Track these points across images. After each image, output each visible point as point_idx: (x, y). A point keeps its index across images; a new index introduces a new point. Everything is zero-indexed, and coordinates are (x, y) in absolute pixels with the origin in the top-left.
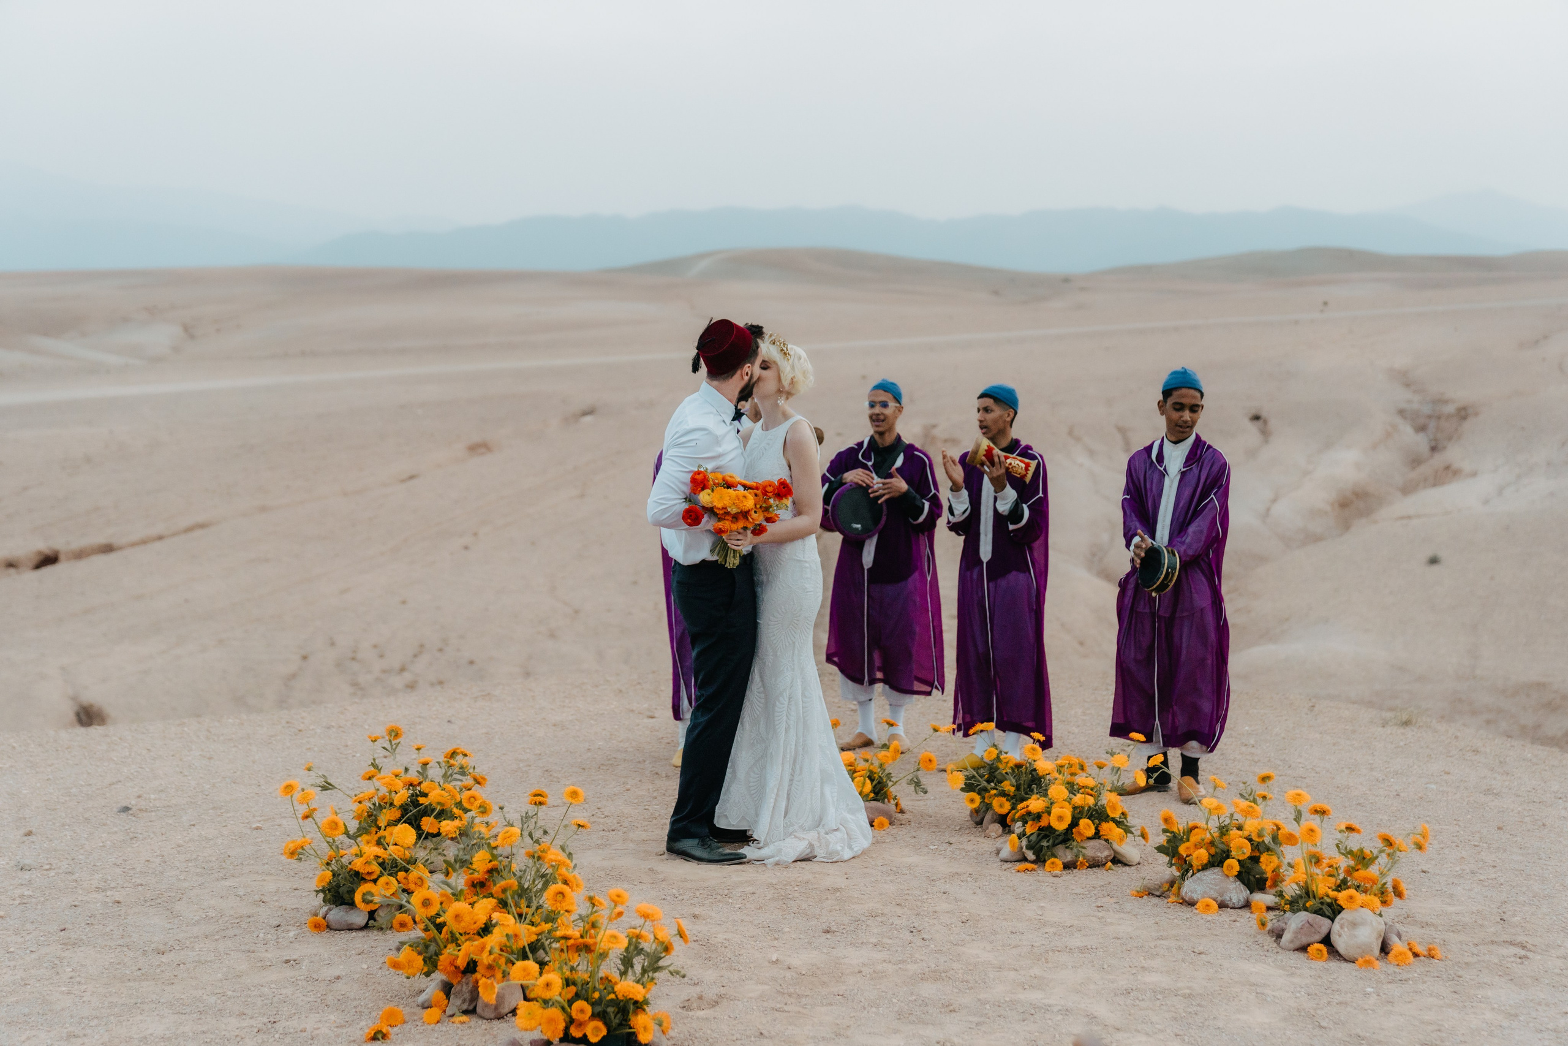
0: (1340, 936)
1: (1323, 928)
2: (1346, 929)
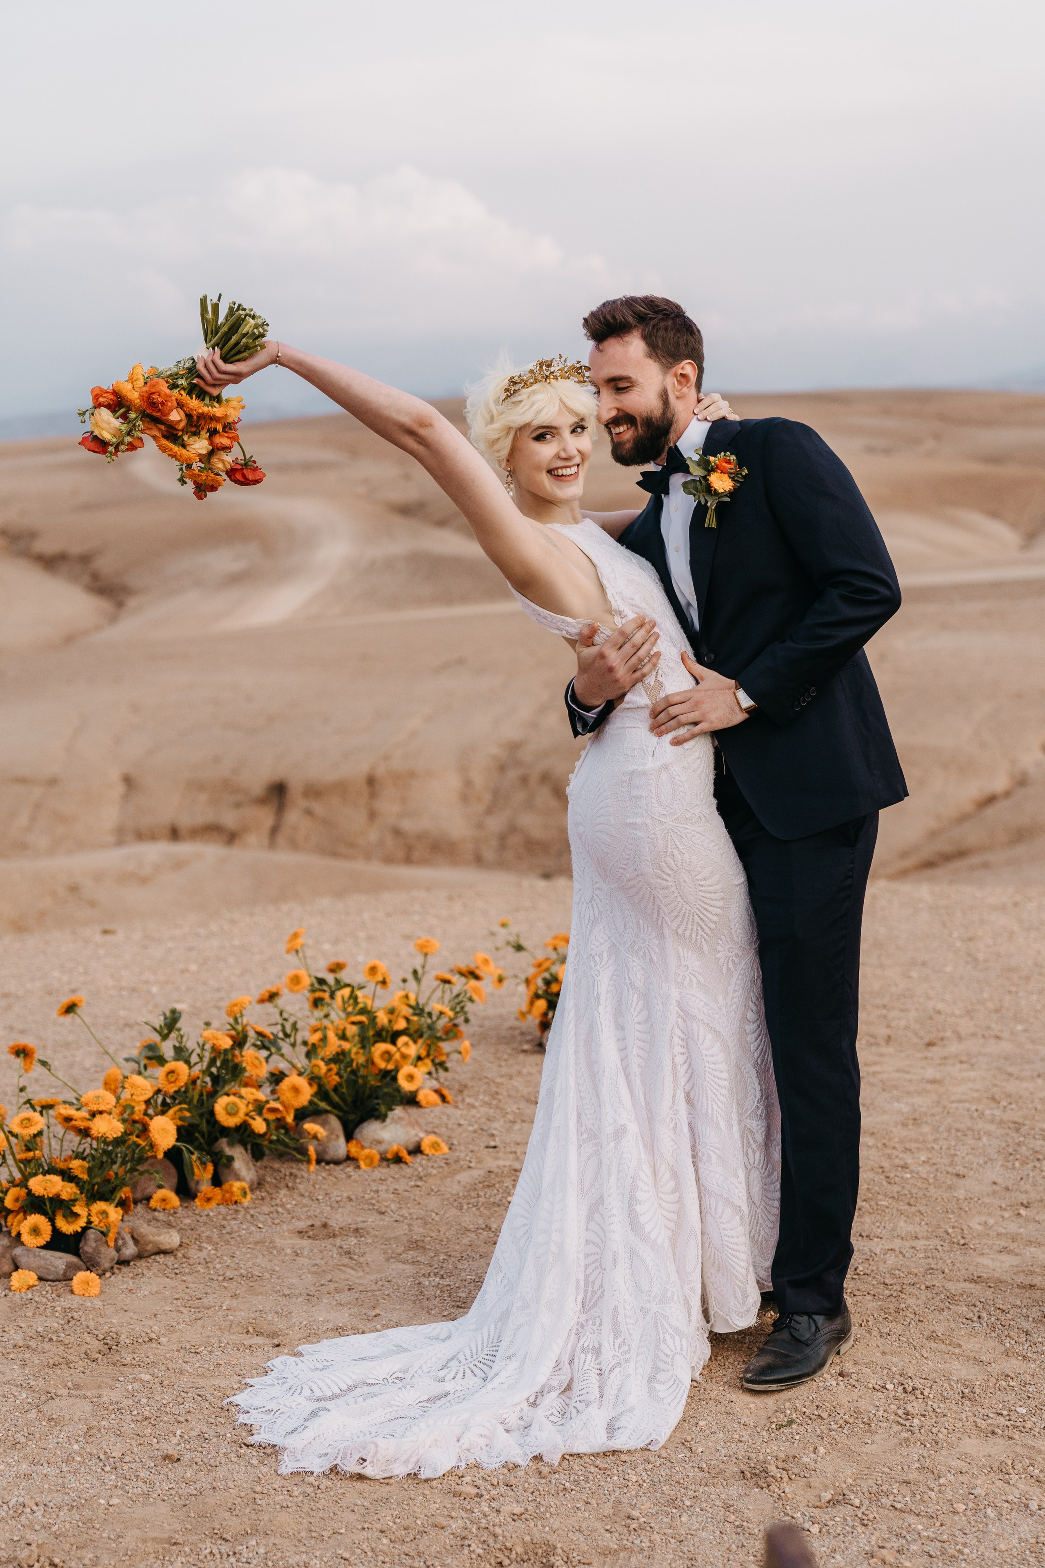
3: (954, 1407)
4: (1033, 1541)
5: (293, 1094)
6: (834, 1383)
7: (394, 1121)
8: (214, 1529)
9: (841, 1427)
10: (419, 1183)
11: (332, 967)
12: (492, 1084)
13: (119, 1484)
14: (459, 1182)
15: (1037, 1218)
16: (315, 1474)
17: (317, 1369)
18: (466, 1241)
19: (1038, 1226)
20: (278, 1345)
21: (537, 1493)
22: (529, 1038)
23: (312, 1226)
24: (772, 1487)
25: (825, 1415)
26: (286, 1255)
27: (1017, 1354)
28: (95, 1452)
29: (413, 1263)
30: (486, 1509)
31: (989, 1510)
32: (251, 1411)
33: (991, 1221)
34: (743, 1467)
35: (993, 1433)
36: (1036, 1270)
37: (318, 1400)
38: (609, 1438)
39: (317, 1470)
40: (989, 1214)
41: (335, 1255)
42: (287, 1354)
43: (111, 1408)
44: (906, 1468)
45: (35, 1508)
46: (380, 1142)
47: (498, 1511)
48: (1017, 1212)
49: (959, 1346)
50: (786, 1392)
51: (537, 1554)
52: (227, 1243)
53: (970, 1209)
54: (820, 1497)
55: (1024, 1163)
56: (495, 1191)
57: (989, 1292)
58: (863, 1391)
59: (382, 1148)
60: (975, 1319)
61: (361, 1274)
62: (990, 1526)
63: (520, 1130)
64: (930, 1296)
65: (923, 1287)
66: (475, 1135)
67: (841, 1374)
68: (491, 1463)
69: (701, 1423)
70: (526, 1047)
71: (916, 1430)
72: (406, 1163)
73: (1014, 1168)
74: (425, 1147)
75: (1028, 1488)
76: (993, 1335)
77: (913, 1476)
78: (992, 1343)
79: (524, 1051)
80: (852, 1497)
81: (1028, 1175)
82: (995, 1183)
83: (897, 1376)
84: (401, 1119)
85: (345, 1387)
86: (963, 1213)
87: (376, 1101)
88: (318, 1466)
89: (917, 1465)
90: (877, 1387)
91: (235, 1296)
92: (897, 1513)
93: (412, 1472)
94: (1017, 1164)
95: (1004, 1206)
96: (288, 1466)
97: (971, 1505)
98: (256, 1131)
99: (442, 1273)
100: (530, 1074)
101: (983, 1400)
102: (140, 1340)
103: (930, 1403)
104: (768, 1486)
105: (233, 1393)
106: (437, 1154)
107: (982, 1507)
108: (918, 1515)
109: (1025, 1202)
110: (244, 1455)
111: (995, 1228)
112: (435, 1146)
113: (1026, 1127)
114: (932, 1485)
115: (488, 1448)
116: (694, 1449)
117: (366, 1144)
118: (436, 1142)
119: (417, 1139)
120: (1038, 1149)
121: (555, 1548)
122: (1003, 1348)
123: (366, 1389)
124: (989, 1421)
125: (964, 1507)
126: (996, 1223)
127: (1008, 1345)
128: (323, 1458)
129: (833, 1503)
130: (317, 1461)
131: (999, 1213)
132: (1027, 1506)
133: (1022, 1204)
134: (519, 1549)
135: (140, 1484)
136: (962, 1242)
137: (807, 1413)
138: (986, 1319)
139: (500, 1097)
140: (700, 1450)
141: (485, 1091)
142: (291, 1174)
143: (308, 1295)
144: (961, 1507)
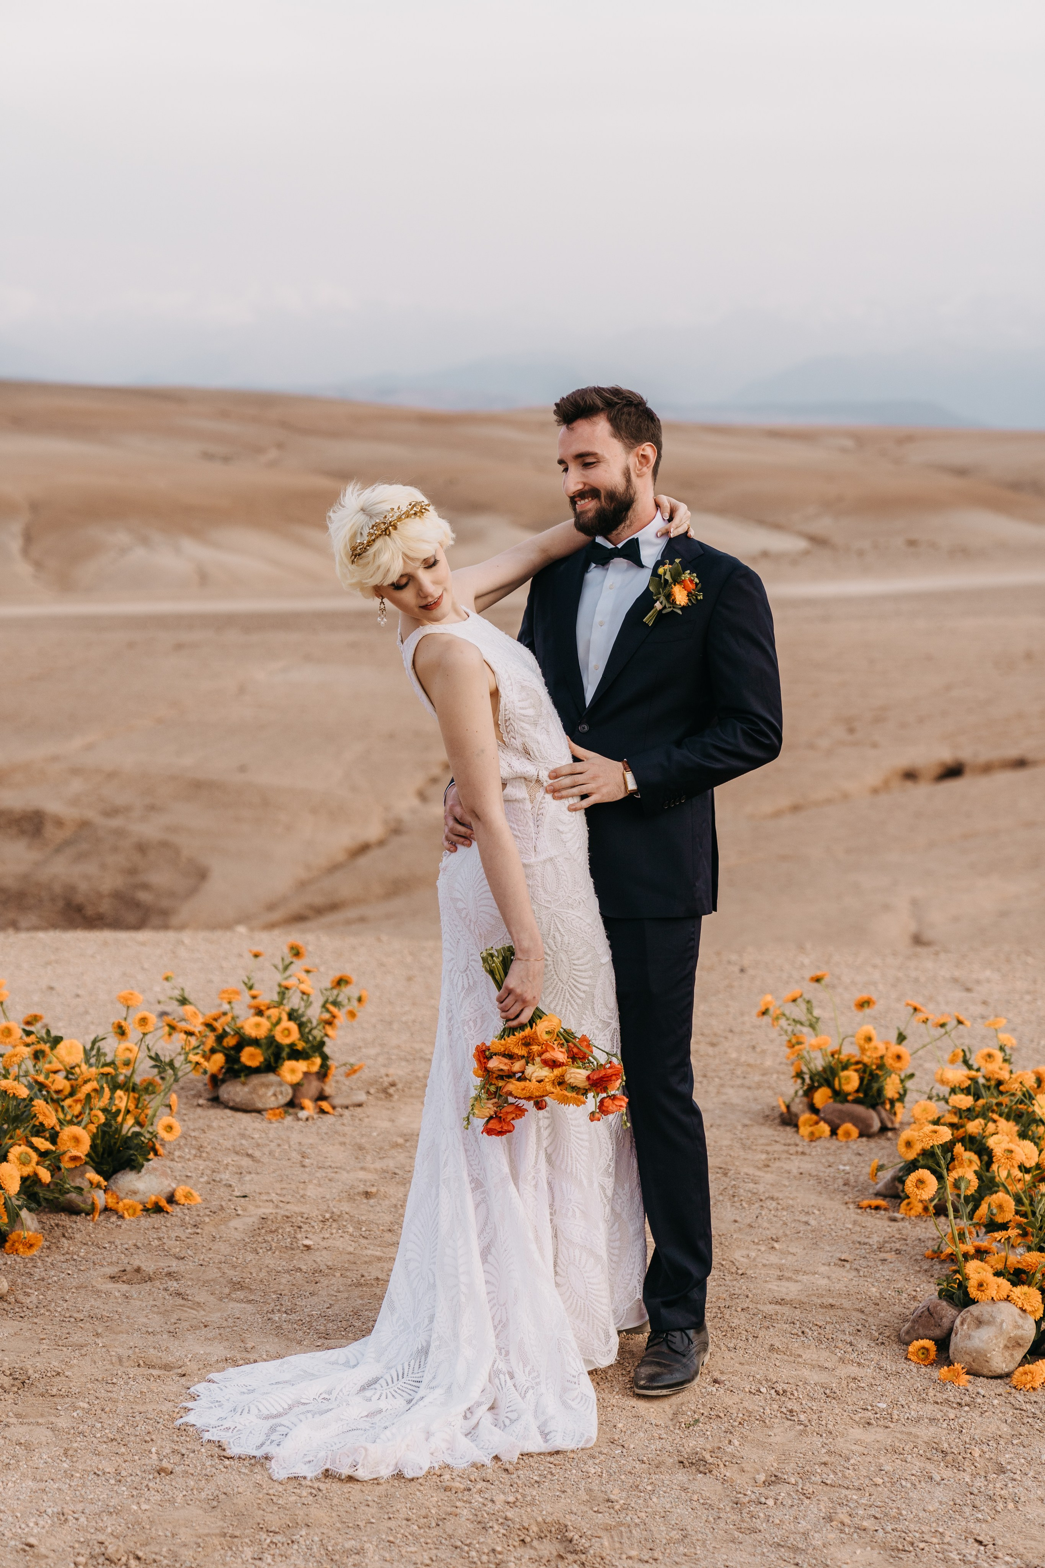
0: (956, 1334)
1: (944, 1320)
2: (965, 1327)
3: (825, 1405)
4: (951, 1503)
5: (73, 1144)
6: (714, 1389)
7: (149, 1172)
8: (259, 1524)
9: (740, 1423)
10: (199, 1231)
11: (29, 1019)
12: (189, 1138)
13: (135, 1493)
14: (236, 1229)
15: (792, 1251)
16: (309, 1479)
17: (244, 1393)
18: (284, 1281)
19: (795, 1258)
20: (184, 1375)
21: (515, 1486)
22: (192, 1092)
23: (124, 1271)
24: (714, 1472)
25: (722, 1415)
26: (116, 1298)
27: (852, 1361)
28: (89, 1469)
29: (249, 1302)
30: (481, 1500)
31: (904, 1483)
32: (211, 1429)
33: (753, 1254)
34: (681, 1459)
35: (868, 1423)
36: (824, 1293)
37: (267, 1418)
38: (546, 1441)
39: (309, 1475)
40: (747, 1248)
41: (167, 1297)
42: (199, 1382)
43: (72, 1431)
44: (816, 1453)
45: (75, 1516)
46: (135, 1193)
47: (493, 1501)
48: (770, 1246)
49: (800, 1356)
50: (674, 1398)
51: (551, 1532)
52: (48, 1289)
53: (730, 1244)
54: (754, 1479)
55: (750, 1203)
56: (280, 1236)
57: (798, 1312)
58: (742, 1395)
59: (138, 1197)
60: (800, 1334)
61: (203, 1313)
62: (911, 1494)
63: (252, 1180)
64: (748, 1316)
65: (739, 1309)
66: (210, 1186)
67: (716, 1381)
68: (460, 1464)
69: (620, 1425)
70: (201, 1101)
71: (806, 1422)
72: (168, 1213)
73: (744, 1208)
74: (179, 1196)
75: (922, 1465)
76: (823, 1347)
77: (826, 1459)
78: (826, 1354)
79: (199, 1105)
80: (786, 1477)
81: (761, 1214)
82: (736, 1221)
83: (764, 1382)
84: (155, 1169)
85: (286, 1407)
86: (725, 1248)
87: (132, 1152)
88: (310, 1472)
89: (824, 1451)
90: (754, 1391)
91: (97, 1335)
92: (828, 1488)
93: (395, 1473)
94: (744, 1204)
95: (756, 1241)
96: (279, 1471)
97: (886, 1479)
98: (43, 1181)
99: (284, 1309)
100: (220, 1127)
101: (844, 1398)
102: (49, 1374)
103: (804, 1402)
104: (710, 1472)
105: (179, 1415)
106: (192, 1203)
107: (895, 1480)
108: (848, 1488)
109: (774, 1237)
110: (230, 1465)
111: (758, 1260)
112: (188, 1196)
113: (732, 1172)
114: (846, 1465)
115: (450, 1452)
116: (626, 1446)
117: (122, 1195)
118: (189, 1192)
119: (170, 1189)
120: (755, 1191)
121: (566, 1526)
122: (837, 1358)
123: (302, 1408)
124: (860, 1415)
125: (882, 1481)
126: (758, 1256)
127: (839, 1354)
128: (308, 1465)
129: (767, 1484)
130: (305, 1467)
131: (755, 1247)
132: (931, 1478)
133: (772, 1239)
134: (535, 1528)
135: (153, 1492)
136: (740, 1272)
137: (706, 1414)
138: (810, 1333)
139: (207, 1150)
140: (632, 1446)
141: (186, 1145)
142: (57, 1225)
143: (170, 1332)
144: (880, 1481)
